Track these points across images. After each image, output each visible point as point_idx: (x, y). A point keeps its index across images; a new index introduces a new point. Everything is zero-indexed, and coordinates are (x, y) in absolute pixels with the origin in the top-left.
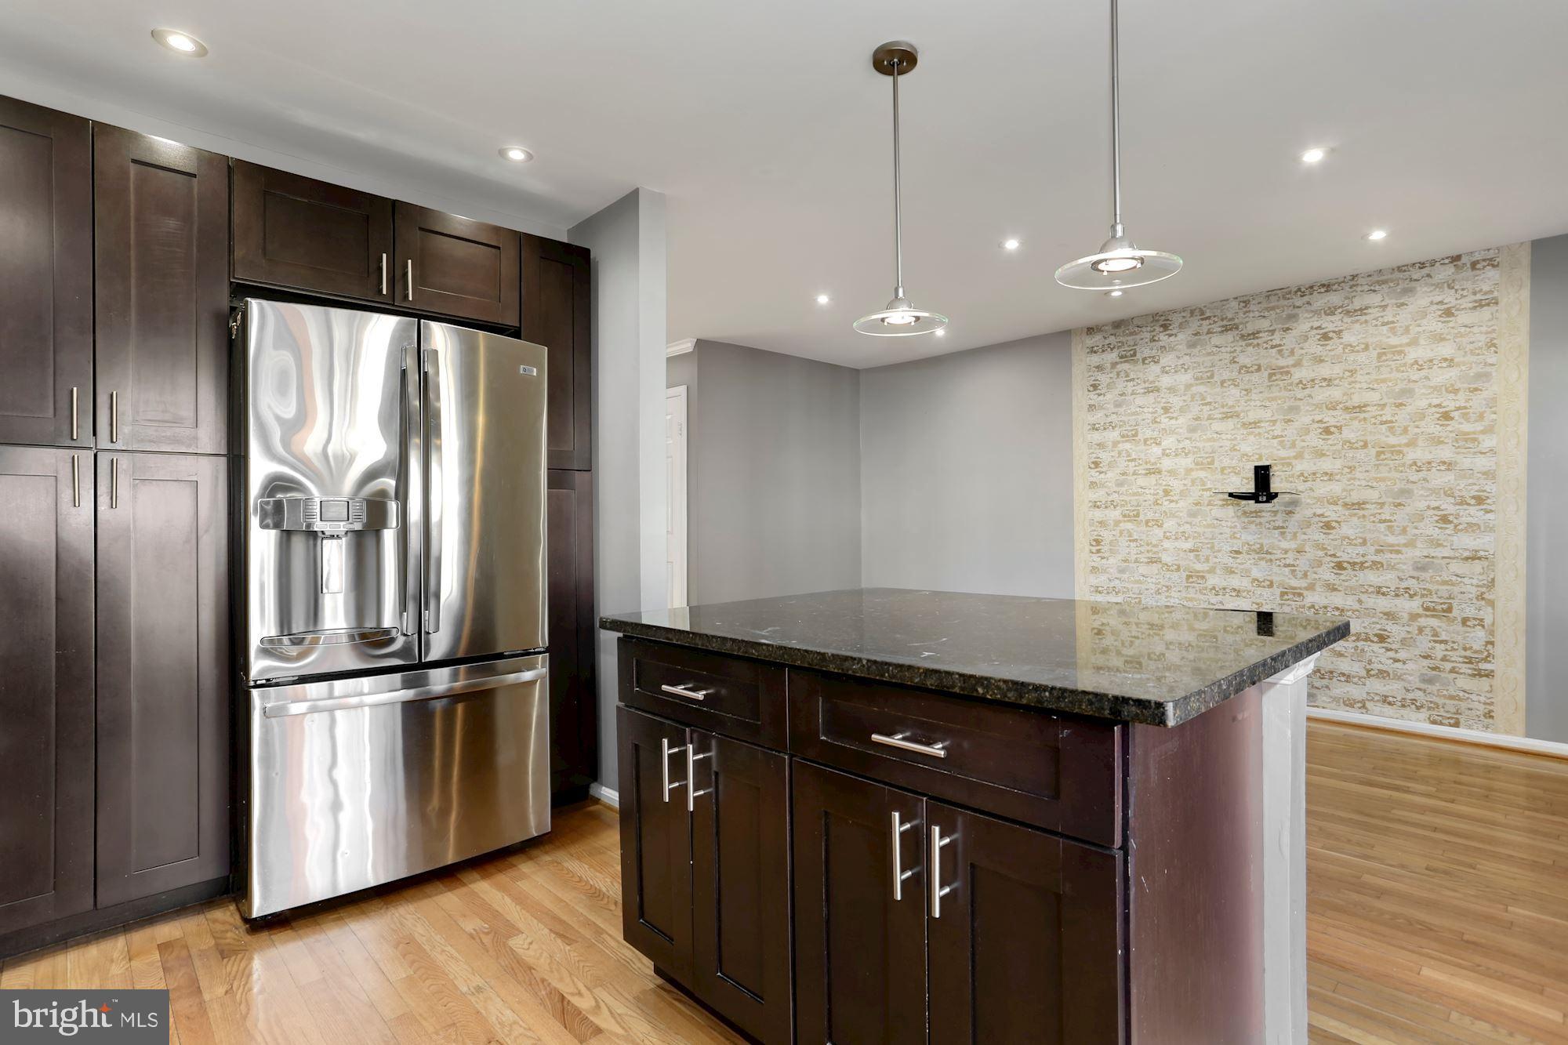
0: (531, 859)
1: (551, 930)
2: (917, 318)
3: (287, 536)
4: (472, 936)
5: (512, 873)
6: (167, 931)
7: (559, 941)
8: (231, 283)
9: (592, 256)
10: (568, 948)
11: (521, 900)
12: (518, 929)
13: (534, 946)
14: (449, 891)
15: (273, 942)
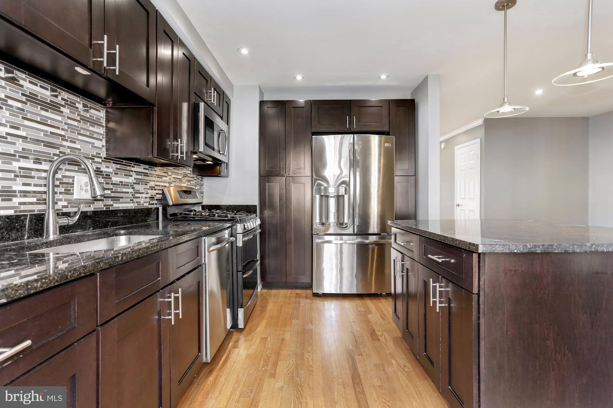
0: (386, 299)
1: (381, 316)
2: (515, 109)
3: (321, 196)
4: (359, 311)
5: (379, 301)
6: (298, 291)
7: (381, 319)
8: (312, 132)
9: (416, 102)
10: (383, 321)
11: (377, 307)
12: (372, 313)
13: (374, 318)
14: (360, 300)
15: (316, 299)
